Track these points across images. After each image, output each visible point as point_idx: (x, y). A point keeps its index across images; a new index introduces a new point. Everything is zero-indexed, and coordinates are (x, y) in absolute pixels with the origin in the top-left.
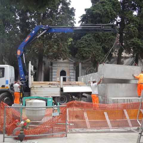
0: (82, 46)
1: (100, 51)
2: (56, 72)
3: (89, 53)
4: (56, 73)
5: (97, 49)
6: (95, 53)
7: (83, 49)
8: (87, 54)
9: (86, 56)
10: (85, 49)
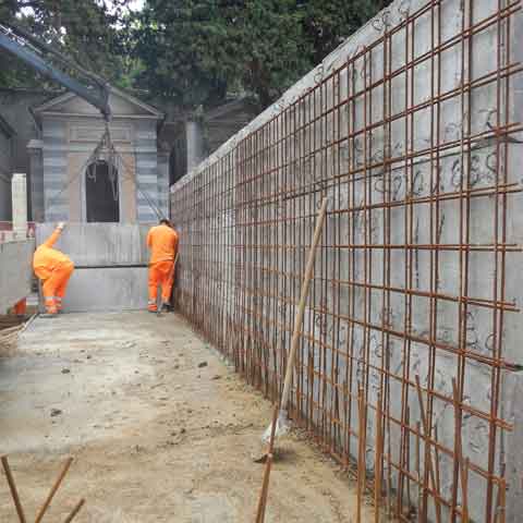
0: (189, 12)
1: (291, 45)
2: (63, 170)
3: (230, 52)
4: (63, 177)
5: (274, 30)
6: (263, 52)
7: (197, 24)
8: (217, 55)
9: (213, 70)
10: (205, 28)
